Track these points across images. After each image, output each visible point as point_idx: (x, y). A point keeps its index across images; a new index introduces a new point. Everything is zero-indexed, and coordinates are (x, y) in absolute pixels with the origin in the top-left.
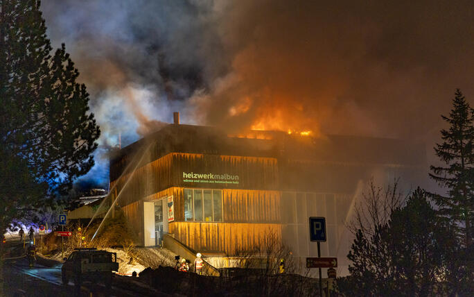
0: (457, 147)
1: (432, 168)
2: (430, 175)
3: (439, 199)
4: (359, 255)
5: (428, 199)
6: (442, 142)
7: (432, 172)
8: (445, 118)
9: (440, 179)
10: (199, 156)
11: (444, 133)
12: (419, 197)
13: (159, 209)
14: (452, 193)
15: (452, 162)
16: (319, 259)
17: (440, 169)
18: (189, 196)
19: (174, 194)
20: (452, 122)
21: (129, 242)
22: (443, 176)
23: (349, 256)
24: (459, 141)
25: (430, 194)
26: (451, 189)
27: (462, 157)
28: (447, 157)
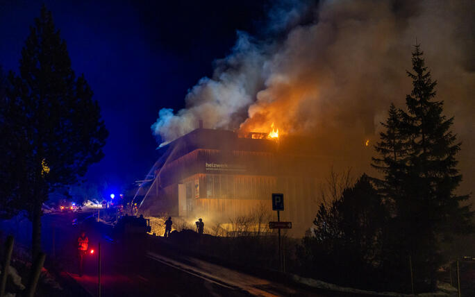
0: (391, 145)
1: (373, 159)
2: (372, 165)
3: (377, 181)
4: (321, 221)
5: (371, 182)
6: (380, 142)
7: (373, 162)
8: (383, 124)
9: (379, 167)
10: (217, 151)
11: (382, 134)
12: (364, 180)
13: (189, 189)
14: (387, 177)
15: (387, 155)
16: (279, 222)
17: (379, 160)
18: (210, 180)
19: (200, 178)
20: (388, 126)
21: (164, 213)
22: (381, 166)
23: (315, 222)
24: (392, 141)
25: (371, 179)
26: (387, 175)
27: (395, 152)
28: (385, 151)
